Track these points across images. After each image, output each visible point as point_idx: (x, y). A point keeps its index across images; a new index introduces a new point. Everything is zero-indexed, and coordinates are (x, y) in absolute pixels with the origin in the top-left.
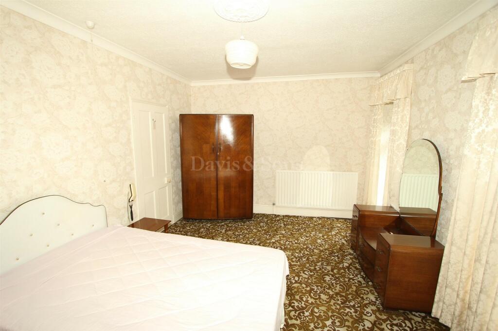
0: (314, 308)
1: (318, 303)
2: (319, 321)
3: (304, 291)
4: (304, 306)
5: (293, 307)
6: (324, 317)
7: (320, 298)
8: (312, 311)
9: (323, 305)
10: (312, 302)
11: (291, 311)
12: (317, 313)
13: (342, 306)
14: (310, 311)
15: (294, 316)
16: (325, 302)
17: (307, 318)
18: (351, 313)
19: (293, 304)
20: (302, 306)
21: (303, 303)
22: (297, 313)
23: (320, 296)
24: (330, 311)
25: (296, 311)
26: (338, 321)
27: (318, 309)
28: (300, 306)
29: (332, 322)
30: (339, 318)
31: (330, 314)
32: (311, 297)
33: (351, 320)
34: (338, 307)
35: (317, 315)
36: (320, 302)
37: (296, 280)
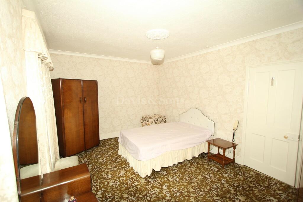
0: (128, 186)
1: (127, 190)
2: (123, 182)
3: (138, 192)
4: (133, 184)
5: (137, 181)
6: (121, 185)
7: (127, 193)
8: (127, 184)
9: (124, 190)
10: (130, 189)
11: (137, 179)
12: (125, 185)
13: (114, 196)
14: (129, 184)
15: (134, 178)
16: (124, 192)
17: (128, 180)
18: (108, 194)
19: (138, 182)
20: (134, 184)
21: (134, 186)
22: (134, 180)
23: (128, 195)
24: (119, 189)
25: (135, 180)
26: (114, 187)
27: (126, 187)
28: (135, 183)
29: (117, 184)
30: (114, 189)
31: (119, 188)
32: (132, 191)
33: (108, 190)
34: (116, 194)
35: (125, 184)
36: (126, 191)
37: (148, 196)
